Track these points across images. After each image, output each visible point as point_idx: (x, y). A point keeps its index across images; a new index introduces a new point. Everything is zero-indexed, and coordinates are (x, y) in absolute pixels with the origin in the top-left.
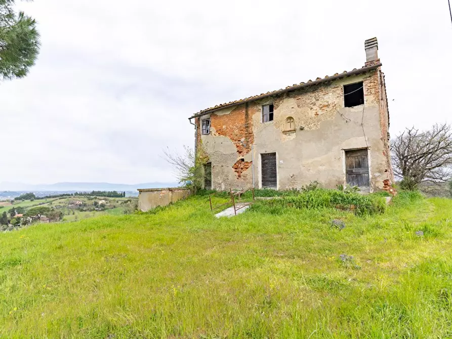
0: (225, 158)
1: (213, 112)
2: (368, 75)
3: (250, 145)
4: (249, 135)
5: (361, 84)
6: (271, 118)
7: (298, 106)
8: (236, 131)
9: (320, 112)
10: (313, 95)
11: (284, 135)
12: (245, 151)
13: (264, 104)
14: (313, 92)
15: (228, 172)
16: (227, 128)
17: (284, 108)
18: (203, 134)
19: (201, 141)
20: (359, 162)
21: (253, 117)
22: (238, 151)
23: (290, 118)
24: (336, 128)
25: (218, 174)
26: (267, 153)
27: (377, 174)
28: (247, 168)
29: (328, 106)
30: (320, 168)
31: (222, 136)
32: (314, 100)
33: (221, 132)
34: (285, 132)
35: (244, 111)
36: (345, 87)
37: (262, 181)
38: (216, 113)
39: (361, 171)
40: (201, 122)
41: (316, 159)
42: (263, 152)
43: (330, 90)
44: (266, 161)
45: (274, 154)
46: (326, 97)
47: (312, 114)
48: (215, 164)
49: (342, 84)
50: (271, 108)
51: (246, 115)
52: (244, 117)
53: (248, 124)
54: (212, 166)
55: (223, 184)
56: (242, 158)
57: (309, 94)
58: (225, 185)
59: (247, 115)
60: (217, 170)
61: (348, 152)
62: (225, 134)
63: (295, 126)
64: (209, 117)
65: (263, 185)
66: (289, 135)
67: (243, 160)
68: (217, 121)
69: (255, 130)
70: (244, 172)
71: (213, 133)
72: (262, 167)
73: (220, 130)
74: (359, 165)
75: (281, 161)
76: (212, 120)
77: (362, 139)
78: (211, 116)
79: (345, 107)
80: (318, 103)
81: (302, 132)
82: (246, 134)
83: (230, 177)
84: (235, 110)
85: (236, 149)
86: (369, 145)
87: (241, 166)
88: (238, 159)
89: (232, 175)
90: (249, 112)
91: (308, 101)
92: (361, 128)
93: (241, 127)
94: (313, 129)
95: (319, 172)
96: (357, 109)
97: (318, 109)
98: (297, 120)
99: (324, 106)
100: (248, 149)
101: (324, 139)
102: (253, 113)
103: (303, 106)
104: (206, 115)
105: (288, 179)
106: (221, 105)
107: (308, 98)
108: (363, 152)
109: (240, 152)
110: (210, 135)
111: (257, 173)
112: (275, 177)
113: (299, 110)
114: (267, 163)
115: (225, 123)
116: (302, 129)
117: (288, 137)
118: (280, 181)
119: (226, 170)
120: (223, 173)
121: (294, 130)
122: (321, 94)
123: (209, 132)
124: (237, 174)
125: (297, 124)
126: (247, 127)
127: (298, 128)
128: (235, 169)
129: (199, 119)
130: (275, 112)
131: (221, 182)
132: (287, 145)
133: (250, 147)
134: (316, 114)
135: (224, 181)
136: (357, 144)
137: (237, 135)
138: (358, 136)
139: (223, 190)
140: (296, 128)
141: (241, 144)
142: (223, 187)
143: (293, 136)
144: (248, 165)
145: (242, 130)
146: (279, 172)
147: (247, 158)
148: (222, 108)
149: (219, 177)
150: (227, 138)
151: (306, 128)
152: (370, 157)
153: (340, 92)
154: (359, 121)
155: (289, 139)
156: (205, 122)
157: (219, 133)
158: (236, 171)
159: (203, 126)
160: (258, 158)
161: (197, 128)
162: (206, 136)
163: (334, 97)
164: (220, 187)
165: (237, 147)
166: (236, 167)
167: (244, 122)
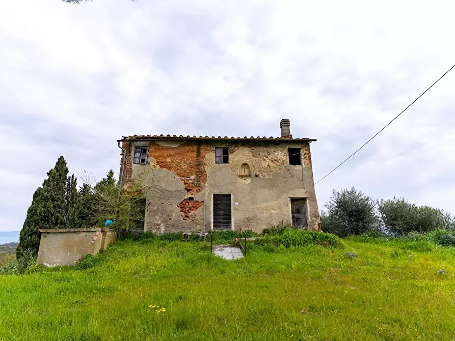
0: (168, 195)
1: (153, 141)
2: (304, 145)
3: (202, 184)
4: (201, 174)
5: (299, 150)
6: (226, 160)
7: (253, 156)
8: (185, 167)
9: (271, 165)
10: (265, 149)
11: (240, 179)
12: (195, 189)
13: (219, 146)
14: (266, 146)
15: (172, 211)
16: (172, 162)
17: (239, 156)
18: (135, 163)
19: (130, 171)
20: (299, 208)
21: (207, 156)
22: (186, 189)
23: (245, 164)
24: (284, 179)
25: (156, 212)
26: (221, 194)
27: (314, 219)
28: (197, 208)
29: (277, 161)
30: (273, 211)
31: (165, 169)
32: (266, 154)
33: (163, 165)
34: (241, 176)
35: (194, 148)
36: (289, 148)
37: (214, 222)
38: (158, 143)
39: (300, 216)
40: (133, 148)
41: (269, 204)
42: (217, 192)
43: (279, 148)
44: (218, 202)
45: (229, 196)
46: (276, 154)
47: (265, 164)
48: (152, 201)
49: (288, 147)
50: (226, 152)
52: (195, 154)
53: (200, 162)
54: (147, 203)
55: (162, 225)
56: (192, 196)
57: (262, 148)
58: (165, 226)
59: (198, 152)
60: (155, 208)
61: (293, 200)
62: (170, 168)
63: (250, 172)
64: (147, 145)
65: (214, 226)
66: (245, 179)
67: (191, 199)
68: (158, 152)
69: (208, 170)
70: (193, 212)
71: (152, 164)
72: (214, 207)
73: (162, 162)
74: (298, 211)
75: (237, 204)
76: (151, 150)
77: (302, 191)
78: (150, 144)
79: (291, 163)
80: (270, 156)
81: (257, 179)
82: (197, 172)
83: (174, 217)
84: (185, 144)
85: (184, 186)
86: (307, 196)
87: (188, 206)
88: (186, 197)
89: (177, 213)
90: (202, 151)
91: (262, 154)
92: (302, 182)
93: (191, 163)
94: (266, 177)
95: (271, 215)
96: (298, 167)
97: (270, 162)
98: (253, 168)
99: (276, 160)
100: (199, 188)
101: (275, 188)
102: (205, 153)
103: (257, 156)
104: (142, 143)
105: (244, 221)
106: (169, 135)
107: (262, 151)
108: (302, 201)
109: (188, 190)
110: (147, 165)
111: (209, 214)
112: (230, 218)
113: (254, 159)
114: (219, 204)
115: (171, 156)
116: (257, 176)
117: (244, 181)
118: (235, 222)
119: (168, 208)
120: (163, 212)
121: (249, 176)
122: (272, 150)
123: (145, 163)
124: (183, 214)
125: (252, 171)
126: (199, 165)
127: (253, 174)
128: (181, 208)
129: (130, 144)
130: (231, 156)
131: (159, 222)
132: (242, 189)
133: (202, 186)
134: (269, 166)
135: (165, 221)
136: (299, 194)
137: (185, 171)
138: (300, 188)
139: (162, 232)
140: (251, 174)
141: (190, 181)
142: (163, 229)
143: (249, 181)
144: (198, 205)
145: (193, 167)
146: (234, 214)
147: (197, 197)
148: (169, 139)
149: (156, 217)
150: (172, 173)
151: (260, 175)
152: (308, 205)
153: (286, 152)
154: (300, 176)
155: (244, 183)
156: (140, 150)
157: (160, 166)
158: (181, 211)
159: (135, 153)
160: (211, 198)
161: (126, 154)
162: (139, 165)
163: (282, 155)
164: (159, 229)
165: (185, 184)
166: (183, 206)
167: (194, 159)
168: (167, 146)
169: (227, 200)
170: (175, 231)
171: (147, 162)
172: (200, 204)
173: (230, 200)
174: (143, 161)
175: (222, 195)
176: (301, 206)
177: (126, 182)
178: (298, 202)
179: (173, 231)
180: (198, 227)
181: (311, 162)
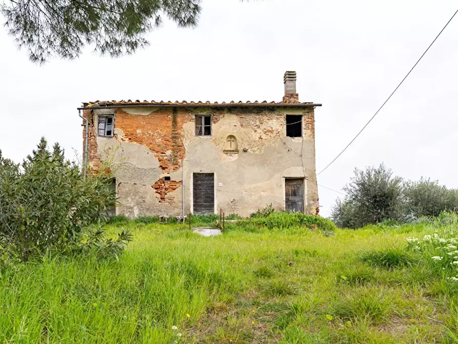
0: (140, 173)
1: (119, 108)
2: (306, 111)
3: (180, 161)
4: (178, 149)
5: (300, 117)
6: (208, 132)
7: (242, 125)
8: (159, 140)
9: (264, 136)
10: (257, 117)
11: (225, 155)
12: (171, 167)
14: (258, 113)
15: (146, 193)
16: (144, 134)
17: (224, 125)
18: (100, 136)
19: (95, 146)
20: (295, 190)
21: (184, 126)
22: (161, 166)
23: (231, 136)
24: (279, 155)
25: (127, 194)
26: (202, 172)
27: (312, 202)
28: (174, 189)
29: (272, 132)
30: (262, 193)
31: (135, 143)
32: (258, 123)
33: (132, 137)
34: (226, 152)
35: (169, 116)
36: (287, 116)
37: (194, 205)
38: (126, 110)
39: (296, 199)
40: (96, 118)
41: (259, 184)
42: (197, 171)
43: (274, 116)
44: (199, 182)
45: (212, 174)
46: (270, 122)
47: (256, 136)
48: (122, 181)
49: (286, 113)
50: (208, 121)
51: (173, 122)
52: (170, 124)
53: (176, 134)
54: (117, 183)
55: (135, 208)
56: (168, 175)
57: (253, 115)
58: (139, 209)
59: (175, 122)
60: (127, 189)
61: (288, 180)
62: (141, 142)
63: (237, 146)
64: (113, 113)
65: (195, 210)
66: (231, 155)
67: (168, 179)
68: (127, 122)
69: (186, 143)
70: (170, 194)
71: (120, 137)
72: (194, 189)
73: (132, 134)
74: (294, 194)
75: (220, 184)
76: (117, 119)
77: (300, 169)
78: (115, 112)
79: (287, 136)
80: (263, 126)
81: (245, 154)
82: (173, 146)
83: (148, 199)
84: (157, 112)
85: (158, 164)
86: (306, 176)
87: (164, 186)
88: (161, 177)
89: (151, 195)
90: (179, 119)
91: (253, 123)
92: (300, 158)
93: (165, 135)
94: (256, 152)
95: (261, 198)
96: (297, 139)
97: (262, 133)
98: (240, 141)
99: (269, 131)
100: (177, 166)
101: (268, 166)
102: (183, 122)
103: (246, 127)
104: (105, 110)
105: (229, 204)
106: (138, 101)
107: (252, 119)
108: (299, 182)
109: (164, 168)
110: (114, 138)
111: (189, 196)
112: (213, 200)
113: (243, 130)
114: (200, 185)
115: (143, 127)
116: (245, 151)
117: (230, 157)
118: (218, 206)
119: (142, 189)
120: (136, 193)
121: (236, 151)
122: (265, 118)
123: (112, 135)
124: (159, 196)
125: (239, 144)
126: (175, 137)
127: (240, 149)
128: (156, 189)
129: (92, 111)
130: (214, 127)
131: (132, 205)
132: (227, 167)
133: (180, 164)
134: (260, 138)
135: (138, 204)
136: (296, 173)
137: (159, 146)
138: (298, 166)
139: (136, 216)
140: (239, 148)
141: (165, 158)
142: (136, 212)
143: (235, 157)
144: (175, 185)
145: (168, 140)
146: (217, 196)
147: (174, 176)
148: (138, 105)
149: (128, 199)
150: (144, 147)
151: (249, 150)
152: (306, 186)
153: (283, 120)
154: (299, 151)
155: (230, 159)
156: (104, 119)
157: (129, 139)
158: (157, 192)
159: (99, 123)
160: (190, 178)
161: (89, 124)
162: (105, 138)
163: (278, 124)
164: (132, 212)
165: (160, 161)
166: (158, 187)
167: (170, 130)
168: (137, 114)
169: (209, 180)
170: (150, 215)
171: (114, 134)
172: (178, 185)
173: (213, 179)
174: (109, 133)
175: (203, 174)
176: (299, 188)
177: (91, 159)
178: (295, 183)
179: (148, 214)
180: (176, 211)
181: (314, 133)
